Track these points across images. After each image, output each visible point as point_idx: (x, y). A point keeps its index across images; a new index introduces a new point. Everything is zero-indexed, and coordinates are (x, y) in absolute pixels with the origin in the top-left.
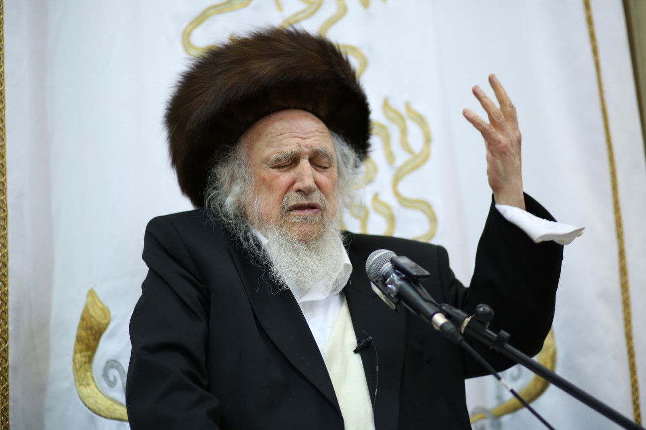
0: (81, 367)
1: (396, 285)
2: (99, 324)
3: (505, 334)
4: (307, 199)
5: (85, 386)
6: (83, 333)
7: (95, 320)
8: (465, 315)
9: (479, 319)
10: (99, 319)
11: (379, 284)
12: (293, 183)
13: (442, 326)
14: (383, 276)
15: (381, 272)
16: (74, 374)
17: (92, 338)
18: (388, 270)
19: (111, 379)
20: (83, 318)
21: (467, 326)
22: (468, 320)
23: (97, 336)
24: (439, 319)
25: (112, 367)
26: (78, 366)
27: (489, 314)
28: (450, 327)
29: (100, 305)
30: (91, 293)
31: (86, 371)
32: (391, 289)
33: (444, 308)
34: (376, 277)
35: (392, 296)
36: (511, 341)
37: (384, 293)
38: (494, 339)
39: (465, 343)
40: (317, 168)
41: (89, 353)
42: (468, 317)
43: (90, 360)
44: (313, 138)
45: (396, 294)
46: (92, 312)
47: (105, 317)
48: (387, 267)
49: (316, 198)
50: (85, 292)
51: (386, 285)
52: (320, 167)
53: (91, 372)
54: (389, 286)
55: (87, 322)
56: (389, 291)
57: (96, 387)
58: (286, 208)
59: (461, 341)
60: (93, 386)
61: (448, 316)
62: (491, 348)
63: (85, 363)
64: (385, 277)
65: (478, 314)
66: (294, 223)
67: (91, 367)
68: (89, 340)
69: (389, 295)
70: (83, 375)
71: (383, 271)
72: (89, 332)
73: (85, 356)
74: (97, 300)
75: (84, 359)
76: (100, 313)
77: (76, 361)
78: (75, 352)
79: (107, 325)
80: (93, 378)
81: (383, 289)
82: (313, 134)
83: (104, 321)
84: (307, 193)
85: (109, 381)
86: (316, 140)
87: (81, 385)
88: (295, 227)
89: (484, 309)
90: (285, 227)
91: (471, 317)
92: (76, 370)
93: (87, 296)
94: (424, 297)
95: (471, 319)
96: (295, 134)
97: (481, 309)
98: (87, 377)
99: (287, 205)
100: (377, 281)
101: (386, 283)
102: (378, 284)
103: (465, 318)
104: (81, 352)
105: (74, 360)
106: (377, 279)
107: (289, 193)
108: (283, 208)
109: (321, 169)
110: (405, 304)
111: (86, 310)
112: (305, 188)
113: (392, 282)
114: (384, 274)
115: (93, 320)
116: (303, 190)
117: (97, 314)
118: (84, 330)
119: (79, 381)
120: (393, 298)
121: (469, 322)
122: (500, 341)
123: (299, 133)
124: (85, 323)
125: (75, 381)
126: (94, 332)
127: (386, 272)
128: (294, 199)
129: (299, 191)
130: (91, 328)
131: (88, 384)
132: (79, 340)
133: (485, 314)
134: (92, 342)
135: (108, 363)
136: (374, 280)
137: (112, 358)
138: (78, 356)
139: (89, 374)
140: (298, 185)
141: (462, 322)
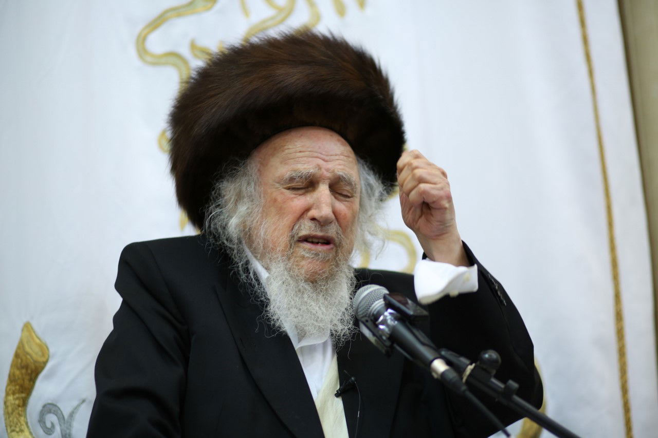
0: (13, 411)
1: (388, 326)
2: (35, 362)
3: (514, 384)
4: (321, 231)
5: (17, 432)
6: (17, 372)
7: (31, 357)
8: (467, 362)
9: (483, 368)
10: (34, 356)
11: (370, 324)
12: (308, 210)
13: (443, 374)
14: (373, 315)
15: (371, 310)
16: (6, 419)
17: (27, 377)
18: (379, 309)
19: (49, 425)
20: (17, 355)
21: (470, 375)
22: (470, 368)
23: (34, 375)
24: (439, 366)
25: (50, 412)
26: (10, 409)
27: (496, 361)
28: (452, 375)
29: (38, 341)
30: (27, 327)
31: (20, 415)
32: (383, 330)
33: (443, 353)
34: (365, 316)
35: (384, 338)
36: (520, 393)
37: (374, 335)
38: (500, 390)
39: (469, 395)
40: (337, 196)
41: (23, 395)
42: (471, 364)
43: (24, 403)
44: (337, 162)
45: (388, 336)
46: (27, 349)
47: (43, 355)
48: (379, 305)
49: (332, 231)
50: (20, 325)
51: (377, 326)
52: (341, 194)
53: (25, 417)
54: (381, 327)
55: (22, 360)
56: (380, 332)
57: (31, 433)
58: (296, 238)
59: (464, 391)
60: (27, 433)
61: (448, 362)
62: (497, 400)
63: (19, 406)
64: (375, 317)
65: (483, 361)
66: (303, 257)
67: (25, 411)
68: (23, 380)
69: (381, 336)
70: (15, 420)
71: (374, 310)
72: (24, 371)
73: (18, 398)
74: (35, 336)
75: (17, 402)
76: (37, 349)
77: (8, 404)
78: (7, 394)
79: (45, 363)
80: (27, 423)
81: (373, 330)
82: (337, 157)
83: (42, 359)
84: (322, 224)
85: (46, 427)
86: (340, 165)
87: (13, 431)
88: (303, 263)
89: (490, 356)
90: (292, 260)
91: (474, 365)
92: (8, 414)
93: (23, 330)
94: (422, 339)
95: (475, 367)
96: (316, 154)
97: (487, 356)
98: (20, 422)
99: (298, 234)
100: (367, 321)
101: (377, 323)
102: (367, 324)
103: (467, 365)
104: (14, 393)
105: (5, 403)
106: (366, 318)
107: (301, 221)
108: (293, 237)
109: (342, 198)
110: (398, 348)
111: (21, 346)
112: (321, 217)
113: (384, 322)
114: (375, 313)
115: (28, 357)
116: (318, 219)
117: (33, 351)
118: (18, 369)
119: (11, 427)
120: (385, 341)
121: (473, 371)
122: (508, 393)
123: (321, 154)
124: (19, 361)
125: (6, 426)
126: (29, 371)
127: (377, 310)
128: (306, 228)
129: (313, 219)
130: (26, 367)
131: (22, 431)
132: (12, 379)
133: (491, 362)
134: (27, 382)
135: (44, 406)
136: (364, 319)
137: (50, 402)
138: (11, 398)
139: (22, 418)
140: (313, 213)
141: (464, 370)
